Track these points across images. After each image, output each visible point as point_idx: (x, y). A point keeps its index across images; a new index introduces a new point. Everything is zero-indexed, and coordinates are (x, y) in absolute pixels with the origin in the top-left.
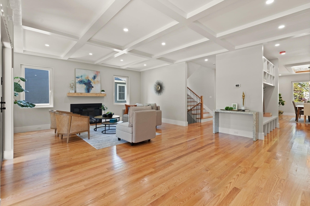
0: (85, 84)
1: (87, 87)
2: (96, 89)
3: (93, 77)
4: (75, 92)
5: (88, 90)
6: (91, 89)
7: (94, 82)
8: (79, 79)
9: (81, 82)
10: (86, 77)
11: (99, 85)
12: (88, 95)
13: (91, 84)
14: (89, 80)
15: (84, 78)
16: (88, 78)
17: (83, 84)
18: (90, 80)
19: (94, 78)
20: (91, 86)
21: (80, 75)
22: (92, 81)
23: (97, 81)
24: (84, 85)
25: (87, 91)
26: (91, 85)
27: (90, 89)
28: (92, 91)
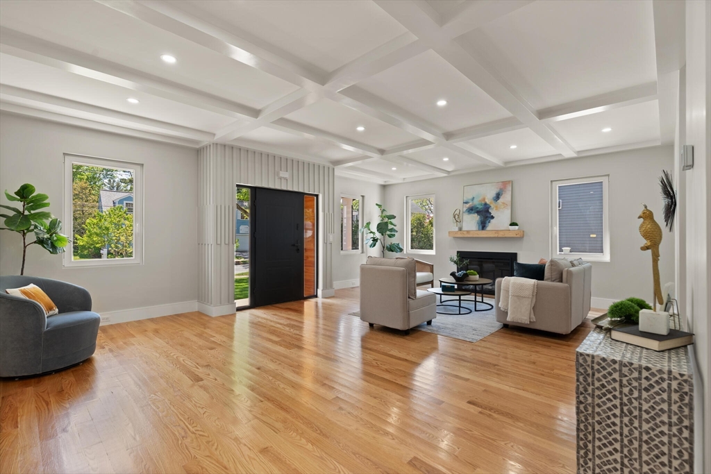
0: (478, 212)
1: (481, 218)
2: (500, 220)
3: (495, 195)
4: (460, 229)
5: (483, 225)
6: (489, 222)
7: (496, 207)
8: (468, 205)
9: (471, 210)
10: (480, 199)
11: (508, 212)
12: (483, 234)
13: (490, 211)
14: (486, 204)
15: (476, 203)
16: (484, 199)
17: (474, 213)
18: (488, 203)
19: (498, 197)
20: (489, 215)
21: (471, 197)
22: (491, 205)
23: (504, 203)
24: (476, 215)
25: (481, 227)
26: (490, 213)
27: (487, 222)
28: (492, 225)
